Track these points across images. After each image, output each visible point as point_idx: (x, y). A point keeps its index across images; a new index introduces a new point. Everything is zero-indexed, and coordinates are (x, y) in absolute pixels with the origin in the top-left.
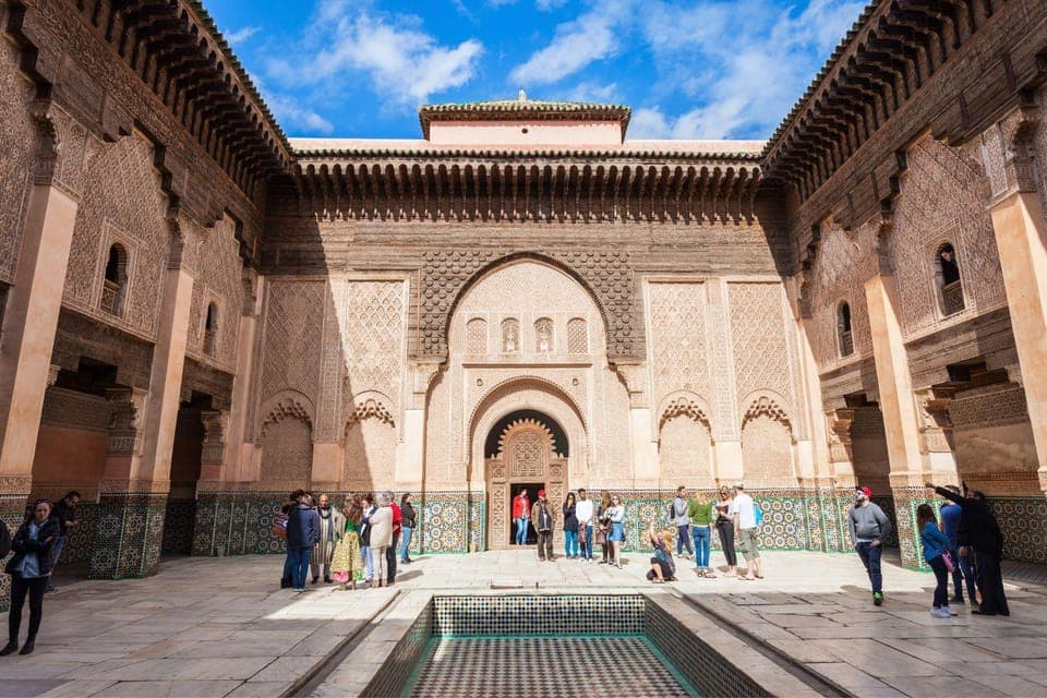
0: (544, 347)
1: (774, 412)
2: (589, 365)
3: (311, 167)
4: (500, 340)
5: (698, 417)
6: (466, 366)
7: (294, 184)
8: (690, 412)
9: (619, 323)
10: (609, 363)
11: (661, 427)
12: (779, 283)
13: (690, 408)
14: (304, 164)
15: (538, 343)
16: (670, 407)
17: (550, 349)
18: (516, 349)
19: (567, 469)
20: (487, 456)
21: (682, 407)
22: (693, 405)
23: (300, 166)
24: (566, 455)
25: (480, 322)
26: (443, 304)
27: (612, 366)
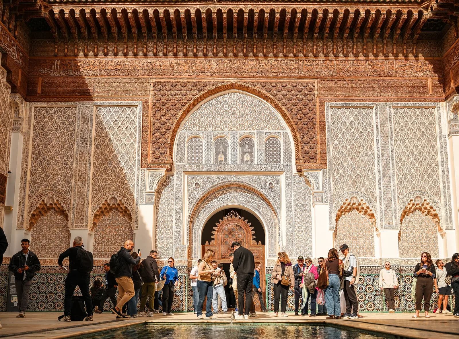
0: (247, 158)
1: (426, 208)
2: (281, 173)
3: (62, 12)
4: (212, 153)
5: (366, 211)
6: (186, 173)
7: (48, 25)
8: (360, 208)
9: (306, 139)
10: (298, 170)
11: (337, 220)
12: (434, 108)
13: (360, 205)
14: (56, 9)
15: (243, 156)
16: (344, 204)
17: (252, 161)
18: (225, 160)
19: (264, 253)
20: (203, 243)
21: (354, 204)
22: (362, 203)
23: (53, 11)
24: (264, 243)
25: (197, 140)
26: (168, 124)
27: (300, 173)
